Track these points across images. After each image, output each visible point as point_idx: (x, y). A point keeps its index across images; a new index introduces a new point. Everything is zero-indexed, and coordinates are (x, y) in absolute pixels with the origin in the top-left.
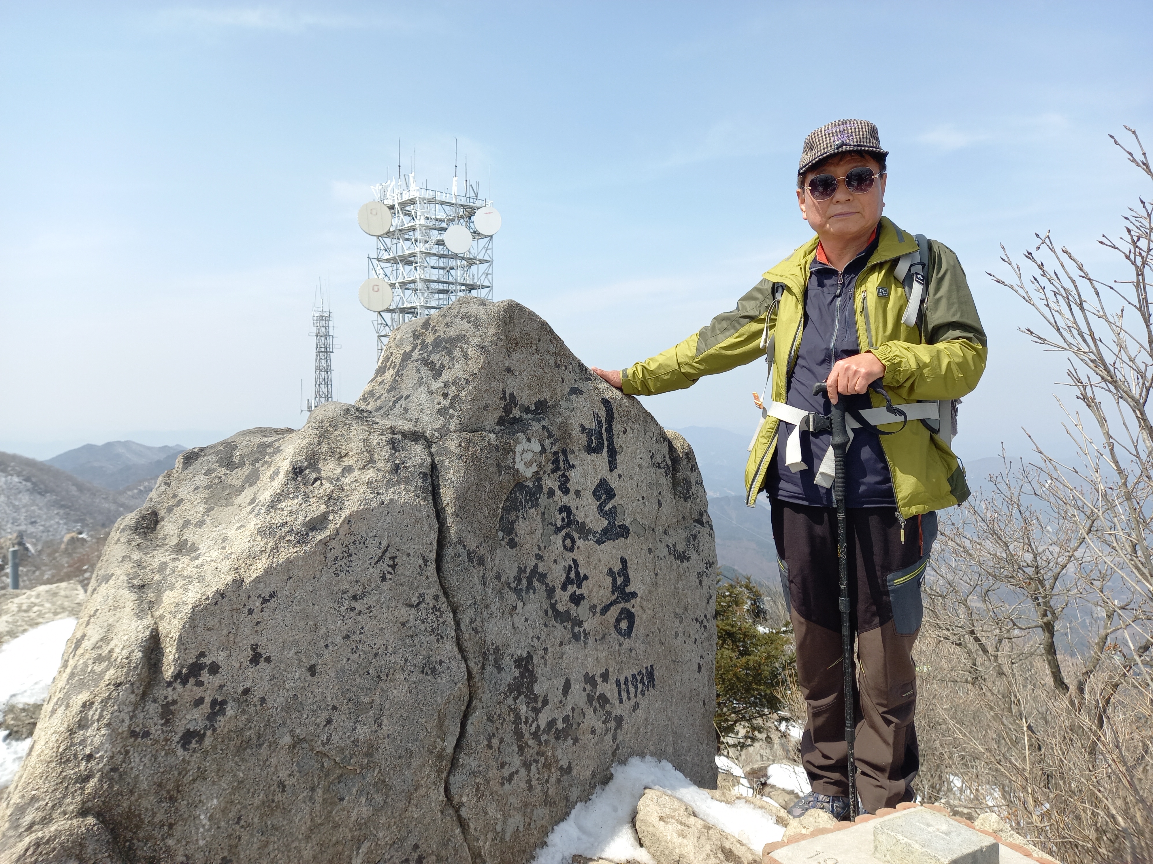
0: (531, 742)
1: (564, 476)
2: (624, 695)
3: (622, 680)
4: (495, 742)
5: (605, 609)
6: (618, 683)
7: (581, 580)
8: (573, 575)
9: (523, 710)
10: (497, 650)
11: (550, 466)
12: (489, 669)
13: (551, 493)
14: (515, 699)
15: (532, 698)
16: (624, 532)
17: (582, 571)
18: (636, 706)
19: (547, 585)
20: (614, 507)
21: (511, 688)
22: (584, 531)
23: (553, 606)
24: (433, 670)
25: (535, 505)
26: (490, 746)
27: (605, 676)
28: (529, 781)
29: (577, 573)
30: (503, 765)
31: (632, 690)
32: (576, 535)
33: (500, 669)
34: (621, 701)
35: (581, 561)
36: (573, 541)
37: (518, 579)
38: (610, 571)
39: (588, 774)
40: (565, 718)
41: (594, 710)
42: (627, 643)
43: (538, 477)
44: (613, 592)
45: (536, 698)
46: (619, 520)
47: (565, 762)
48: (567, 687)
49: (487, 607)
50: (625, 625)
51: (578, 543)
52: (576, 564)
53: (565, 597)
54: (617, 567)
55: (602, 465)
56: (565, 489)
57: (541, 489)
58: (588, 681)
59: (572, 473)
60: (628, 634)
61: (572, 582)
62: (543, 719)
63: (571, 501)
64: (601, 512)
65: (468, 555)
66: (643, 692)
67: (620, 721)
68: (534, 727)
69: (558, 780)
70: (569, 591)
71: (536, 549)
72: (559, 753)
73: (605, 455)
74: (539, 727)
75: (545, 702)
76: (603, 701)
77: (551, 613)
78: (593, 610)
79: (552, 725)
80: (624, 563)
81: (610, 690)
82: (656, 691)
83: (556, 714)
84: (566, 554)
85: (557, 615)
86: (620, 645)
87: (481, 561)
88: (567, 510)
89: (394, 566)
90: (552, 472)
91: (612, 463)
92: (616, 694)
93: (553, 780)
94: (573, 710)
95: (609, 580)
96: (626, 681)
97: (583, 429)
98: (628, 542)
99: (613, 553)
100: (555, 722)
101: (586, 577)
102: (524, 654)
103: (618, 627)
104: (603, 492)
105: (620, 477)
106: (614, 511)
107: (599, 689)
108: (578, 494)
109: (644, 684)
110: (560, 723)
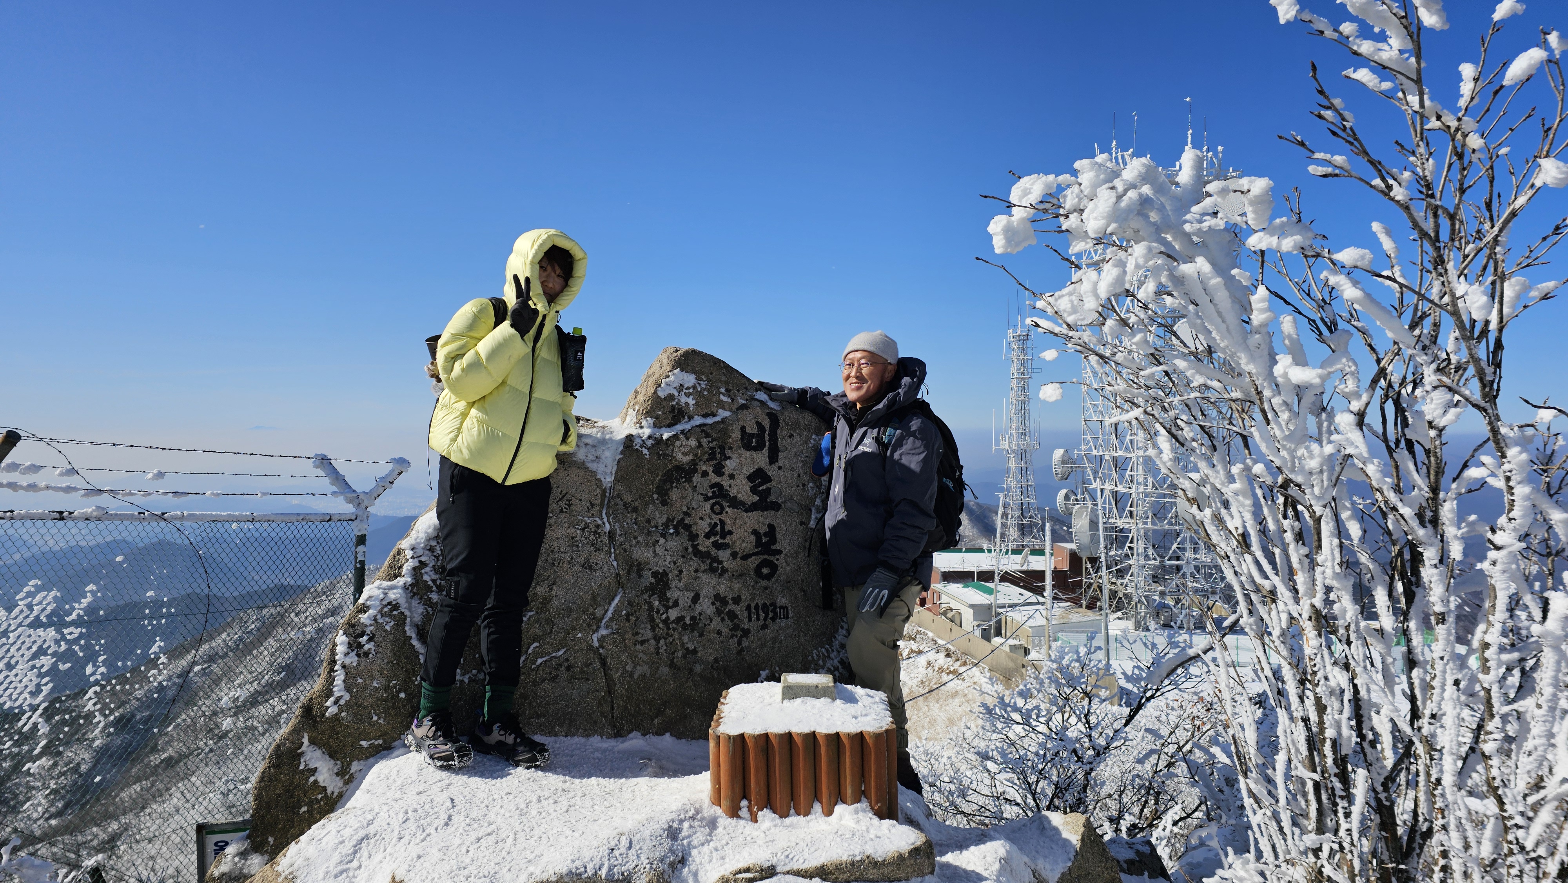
0: (661, 625)
1: (719, 463)
2: (754, 617)
3: (753, 605)
4: (633, 619)
5: (745, 557)
6: (748, 608)
7: (724, 534)
8: (718, 529)
9: (656, 604)
10: (639, 564)
11: (706, 457)
12: (633, 575)
14: (650, 597)
15: (663, 598)
16: (776, 507)
17: (727, 528)
18: (764, 627)
19: (691, 532)
20: (769, 489)
21: (647, 589)
22: (735, 503)
23: (695, 547)
24: (591, 568)
25: (689, 481)
26: (628, 620)
27: (737, 600)
28: (658, 648)
29: (723, 528)
30: (637, 634)
31: (762, 615)
32: (725, 504)
33: (640, 576)
34: (750, 620)
35: (728, 521)
36: (722, 508)
37: (666, 525)
38: (755, 532)
39: (711, 658)
40: (693, 618)
41: (723, 620)
42: (764, 583)
43: (694, 463)
44: (756, 547)
45: (668, 600)
46: (772, 498)
47: (691, 646)
48: (696, 599)
49: (635, 538)
50: (765, 571)
51: (727, 509)
52: (722, 523)
53: (708, 543)
54: (764, 529)
55: (761, 459)
56: (719, 471)
57: (696, 471)
58: (718, 598)
59: (728, 462)
60: (768, 577)
61: (715, 534)
62: (673, 614)
63: (725, 482)
64: (754, 490)
65: (625, 505)
66: (773, 619)
67: (746, 633)
68: (664, 616)
69: (684, 656)
70: (713, 539)
71: (685, 509)
72: (686, 639)
73: (766, 451)
74: (668, 618)
75: (676, 604)
76: (732, 615)
77: (690, 550)
78: (734, 555)
79: (680, 619)
80: (771, 527)
81: (739, 610)
82: (790, 622)
83: (684, 613)
84: (714, 516)
85: (697, 553)
86: (757, 583)
87: (635, 510)
88: (718, 485)
89: (570, 505)
90: (708, 460)
91: (773, 458)
92: (746, 614)
93: (680, 654)
94: (700, 614)
95: (753, 538)
96: (757, 608)
97: (744, 433)
98: (779, 514)
99: (760, 520)
100: (683, 619)
101: (731, 533)
102: (661, 571)
103: (757, 571)
104: (759, 478)
105: (780, 468)
106: (769, 491)
107: (729, 608)
108: (732, 477)
109: (775, 614)
110: (688, 620)
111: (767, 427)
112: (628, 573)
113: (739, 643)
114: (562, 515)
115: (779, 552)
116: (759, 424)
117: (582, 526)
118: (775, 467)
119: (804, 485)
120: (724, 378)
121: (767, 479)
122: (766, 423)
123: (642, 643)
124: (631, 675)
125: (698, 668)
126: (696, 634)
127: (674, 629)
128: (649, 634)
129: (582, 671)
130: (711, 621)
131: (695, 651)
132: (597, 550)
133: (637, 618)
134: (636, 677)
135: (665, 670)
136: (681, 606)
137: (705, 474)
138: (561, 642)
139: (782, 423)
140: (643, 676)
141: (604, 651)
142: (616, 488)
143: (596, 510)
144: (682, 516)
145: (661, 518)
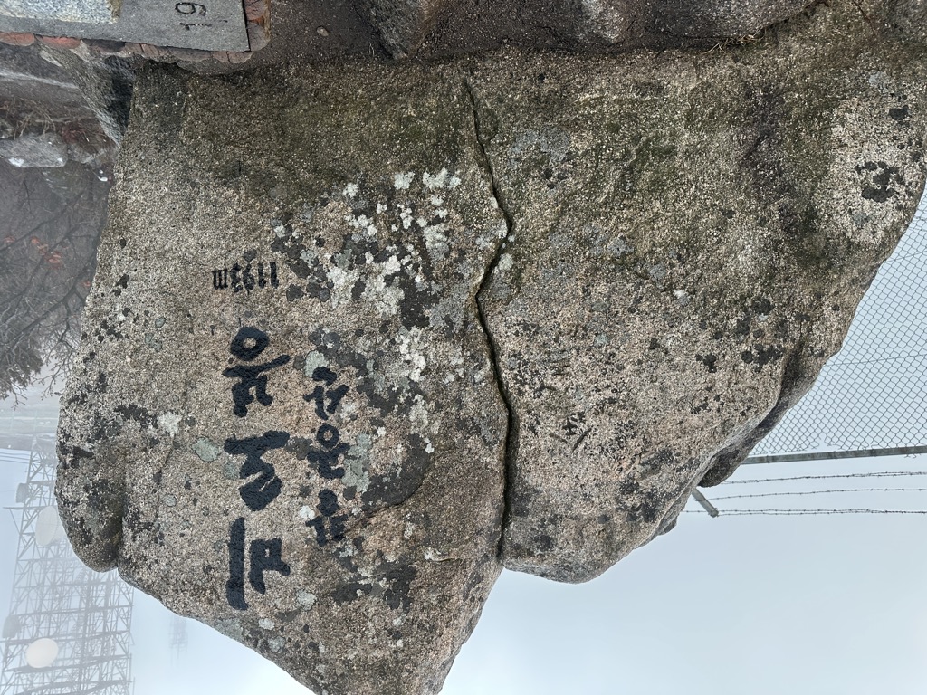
1: (326, 514)
2: (267, 269)
3: (268, 286)
6: (275, 283)
7: (317, 395)
8: (327, 402)
9: (419, 279)
10: (449, 337)
11: (347, 524)
12: (458, 323)
14: (430, 289)
16: (233, 446)
17: (313, 404)
18: (250, 255)
19: (370, 395)
20: (245, 476)
21: (435, 299)
22: (303, 449)
23: (363, 370)
24: (526, 328)
25: (376, 479)
26: (463, 253)
27: (294, 293)
28: (414, 215)
29: (320, 403)
30: (446, 233)
31: (254, 272)
32: (316, 445)
33: (447, 319)
34: (273, 264)
36: (320, 438)
37: (410, 403)
38: (266, 400)
40: (362, 261)
41: (316, 262)
42: (253, 322)
43: (369, 512)
44: (264, 379)
45: (402, 285)
46: (240, 460)
47: (363, 220)
48: (359, 288)
49: (458, 379)
50: (250, 343)
51: (313, 436)
52: (320, 413)
53: (343, 379)
54: (253, 406)
55: (258, 526)
56: (327, 496)
57: (366, 497)
59: (312, 516)
60: (246, 332)
61: (330, 394)
62: (392, 265)
63: (318, 482)
64: (269, 471)
65: (478, 432)
66: (236, 268)
67: (278, 244)
68: (406, 260)
69: (374, 209)
70: (335, 386)
71: (381, 431)
72: (372, 230)
73: (248, 540)
74: (399, 259)
75: (389, 280)
76: (301, 270)
77: (369, 365)
78: (300, 362)
79: (381, 257)
80: (240, 410)
81: (288, 278)
82: (211, 266)
83: (376, 267)
84: (334, 423)
85: (360, 363)
86: (263, 322)
87: (461, 424)
88: (326, 473)
89: (570, 426)
90: (345, 518)
91: (238, 528)
92: (280, 273)
93: (380, 208)
94: (350, 268)
95: (270, 391)
96: (262, 283)
97: (285, 569)
98: (228, 434)
99: (260, 421)
100: (377, 260)
101: (307, 398)
102: (415, 329)
103: (263, 342)
104: (261, 493)
105: (226, 513)
106: (246, 471)
107: (305, 282)
108: (305, 492)
109: (234, 276)
110: (369, 258)
111: (247, 584)
112: (466, 324)
113: (289, 229)
114: (580, 408)
115: (227, 373)
116: (260, 586)
117: (546, 393)
118: (235, 515)
119: (188, 486)
120: (321, 668)
121: (246, 493)
122: (248, 589)
123: (438, 220)
124: (451, 174)
125: (351, 190)
126: (356, 238)
127: (390, 242)
129: (527, 172)
130: (332, 260)
131: (357, 214)
132: (517, 355)
133: (447, 255)
134: (444, 171)
135: (401, 182)
136: (380, 279)
137: (350, 492)
138: (562, 213)
139: (222, 591)
140: (434, 172)
141: (495, 205)
142: (493, 459)
143: (524, 419)
144: (386, 420)
145: (419, 412)
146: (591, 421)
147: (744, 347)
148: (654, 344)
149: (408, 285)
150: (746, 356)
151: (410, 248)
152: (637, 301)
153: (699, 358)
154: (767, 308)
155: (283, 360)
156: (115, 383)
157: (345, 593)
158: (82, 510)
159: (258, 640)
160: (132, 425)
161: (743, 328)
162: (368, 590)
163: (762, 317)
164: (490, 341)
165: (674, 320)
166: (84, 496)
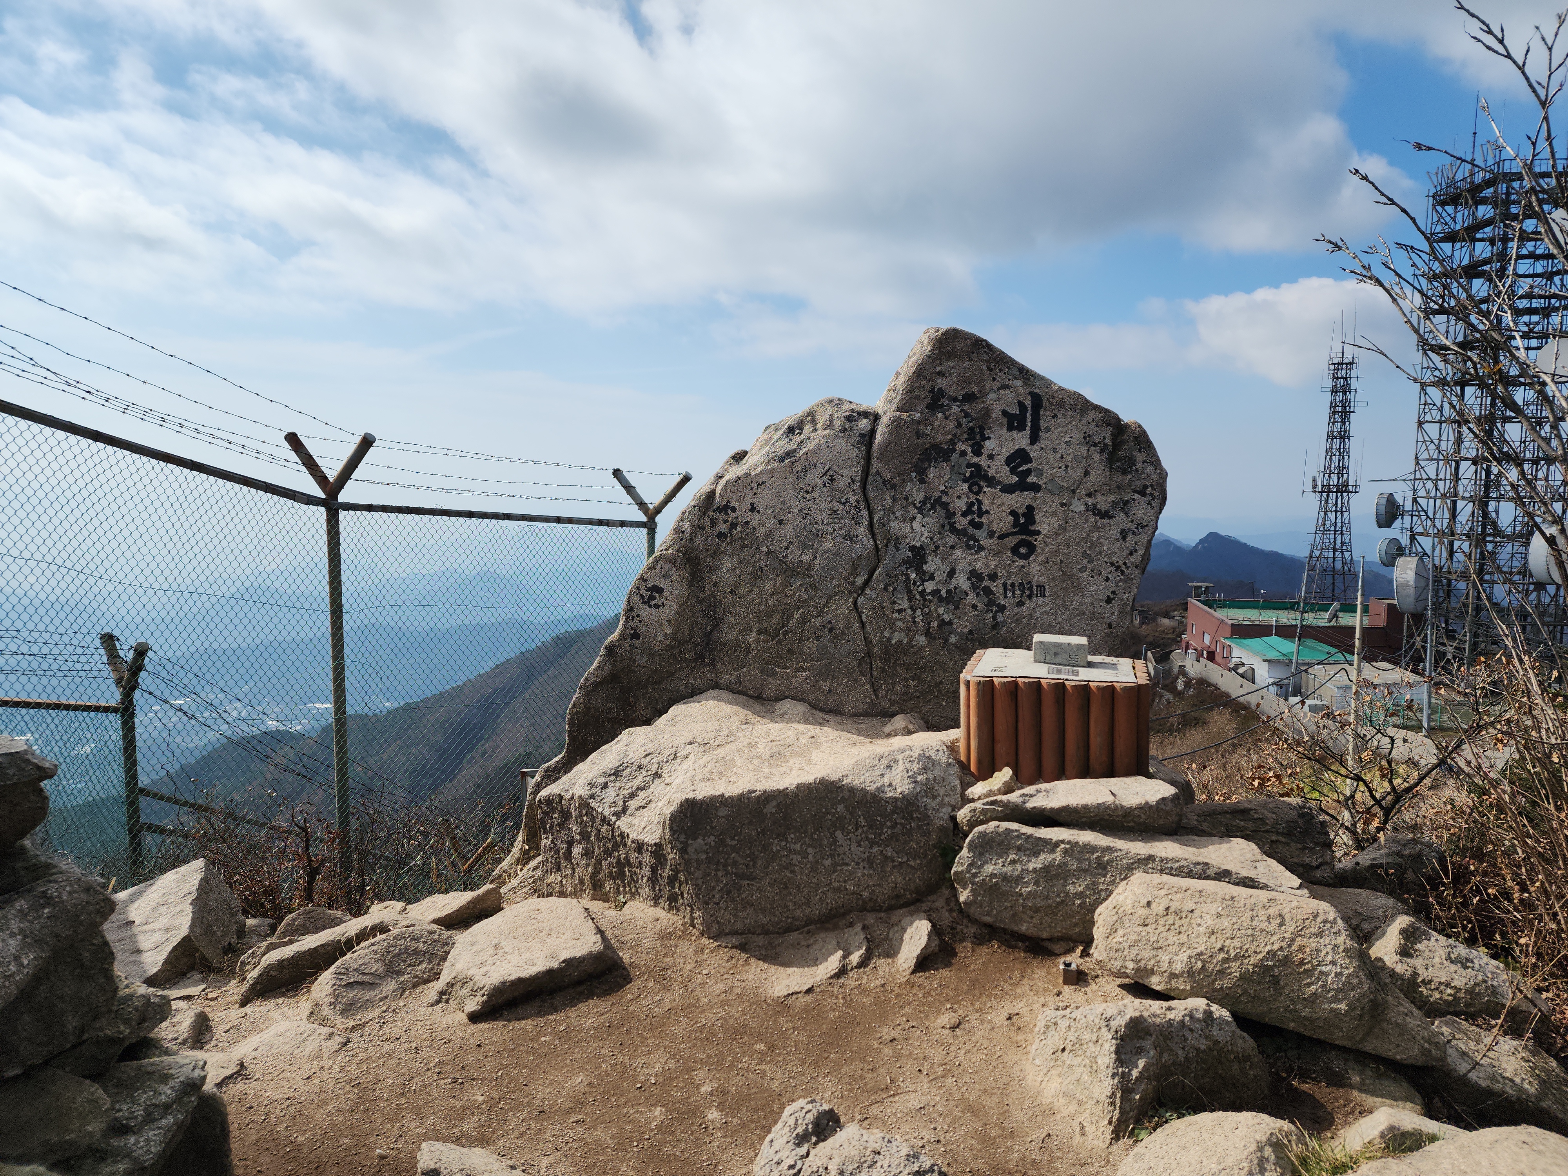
1: (978, 443)
2: (1009, 594)
4: (891, 589)
6: (1005, 585)
7: (981, 514)
8: (975, 508)
9: (913, 576)
10: (897, 538)
11: (965, 436)
12: (891, 547)
13: (963, 453)
14: (907, 569)
16: (1036, 488)
17: (984, 508)
18: (1021, 604)
19: (948, 510)
20: (1029, 470)
21: (904, 562)
22: (991, 482)
23: (951, 524)
24: (852, 539)
25: (947, 460)
26: (886, 589)
27: (993, 577)
28: (914, 617)
29: (980, 508)
30: (894, 603)
31: (1018, 592)
32: (982, 483)
33: (898, 549)
34: (1006, 597)
35: (986, 500)
36: (980, 488)
37: (923, 503)
38: (1013, 513)
39: (966, 630)
40: (948, 591)
41: (978, 595)
42: (1021, 562)
43: (952, 442)
44: (1014, 526)
45: (924, 573)
46: (1031, 479)
47: (946, 617)
48: (952, 573)
49: (893, 513)
50: (1023, 550)
51: (985, 489)
52: (980, 503)
53: (965, 521)
54: (1021, 511)
55: (1021, 440)
56: (978, 452)
57: (954, 451)
58: (974, 576)
59: (987, 443)
60: (1026, 557)
61: (973, 513)
62: (930, 586)
63: (983, 461)
64: (1013, 471)
65: (884, 482)
66: (1030, 597)
67: (1002, 608)
68: (921, 588)
69: (939, 626)
70: (969, 518)
71: (942, 488)
72: (941, 610)
73: (1027, 432)
74: (924, 590)
75: (932, 577)
76: (988, 591)
77: (947, 527)
78: (991, 534)
79: (936, 592)
80: (1030, 509)
81: (996, 587)
82: (1046, 600)
83: (940, 587)
84: (971, 495)
85: (953, 530)
86: (1014, 562)
87: (894, 487)
88: (977, 466)
89: (832, 480)
90: (967, 440)
91: (1034, 439)
92: (1001, 590)
93: (935, 624)
94: (956, 588)
95: (1011, 518)
96: (1013, 585)
97: (1005, 413)
98: (1038, 495)
99: (1019, 500)
100: (939, 591)
101: (987, 512)
102: (918, 545)
103: (1015, 550)
104: (1019, 458)
105: (1042, 448)
106: (1029, 472)
107: (985, 583)
108: (991, 457)
109: (1032, 592)
110: (943, 593)
111: (1029, 408)
112: (887, 546)
113: (994, 618)
114: (825, 490)
115: (1038, 533)
116: (1021, 404)
117: (843, 500)
118: (1035, 447)
119: (1067, 467)
120: (986, 357)
121: (1029, 460)
122: (1028, 402)
123: (900, 611)
124: (889, 640)
125: (953, 639)
126: (951, 607)
127: (930, 601)
128: (905, 604)
129: (843, 633)
130: (967, 595)
131: (950, 623)
132: (857, 523)
133: (895, 589)
134: (893, 642)
135: (921, 640)
136: (937, 579)
138: (824, 606)
139: (1045, 403)
140: (900, 642)
141: (864, 616)
142: (876, 465)
143: (856, 486)
144: (939, 494)
145: (918, 496)
146: (819, 482)
147: (734, 515)
148: (781, 522)
149: (919, 571)
150: (734, 509)
151: (918, 597)
152: (787, 548)
153: (758, 512)
154: (721, 535)
155: (1001, 537)
156: (1115, 533)
157: (970, 398)
158: (1140, 457)
159: (1024, 373)
160: (1103, 506)
161: (734, 526)
162: (955, 399)
163: (723, 531)
164: (873, 536)
165: (768, 535)
166: (1139, 466)
